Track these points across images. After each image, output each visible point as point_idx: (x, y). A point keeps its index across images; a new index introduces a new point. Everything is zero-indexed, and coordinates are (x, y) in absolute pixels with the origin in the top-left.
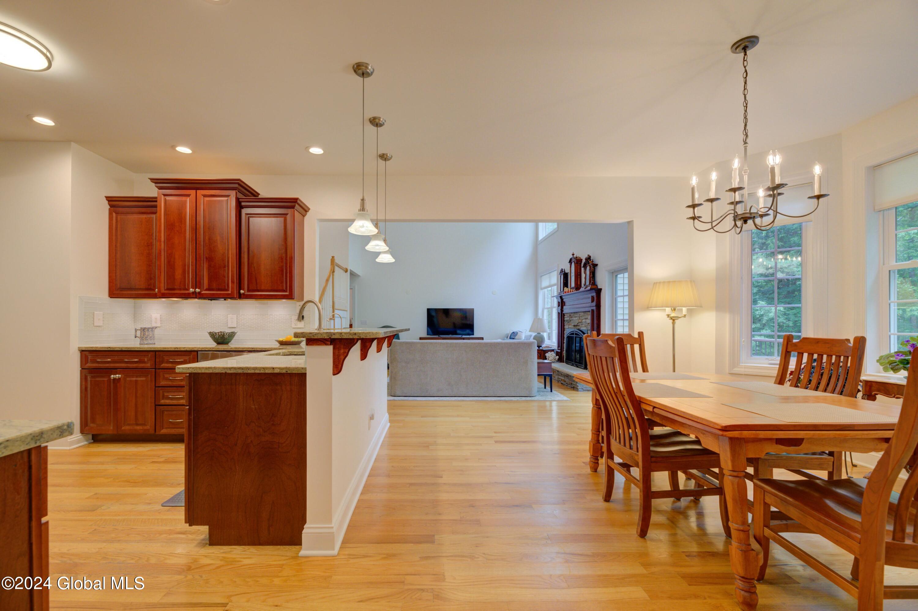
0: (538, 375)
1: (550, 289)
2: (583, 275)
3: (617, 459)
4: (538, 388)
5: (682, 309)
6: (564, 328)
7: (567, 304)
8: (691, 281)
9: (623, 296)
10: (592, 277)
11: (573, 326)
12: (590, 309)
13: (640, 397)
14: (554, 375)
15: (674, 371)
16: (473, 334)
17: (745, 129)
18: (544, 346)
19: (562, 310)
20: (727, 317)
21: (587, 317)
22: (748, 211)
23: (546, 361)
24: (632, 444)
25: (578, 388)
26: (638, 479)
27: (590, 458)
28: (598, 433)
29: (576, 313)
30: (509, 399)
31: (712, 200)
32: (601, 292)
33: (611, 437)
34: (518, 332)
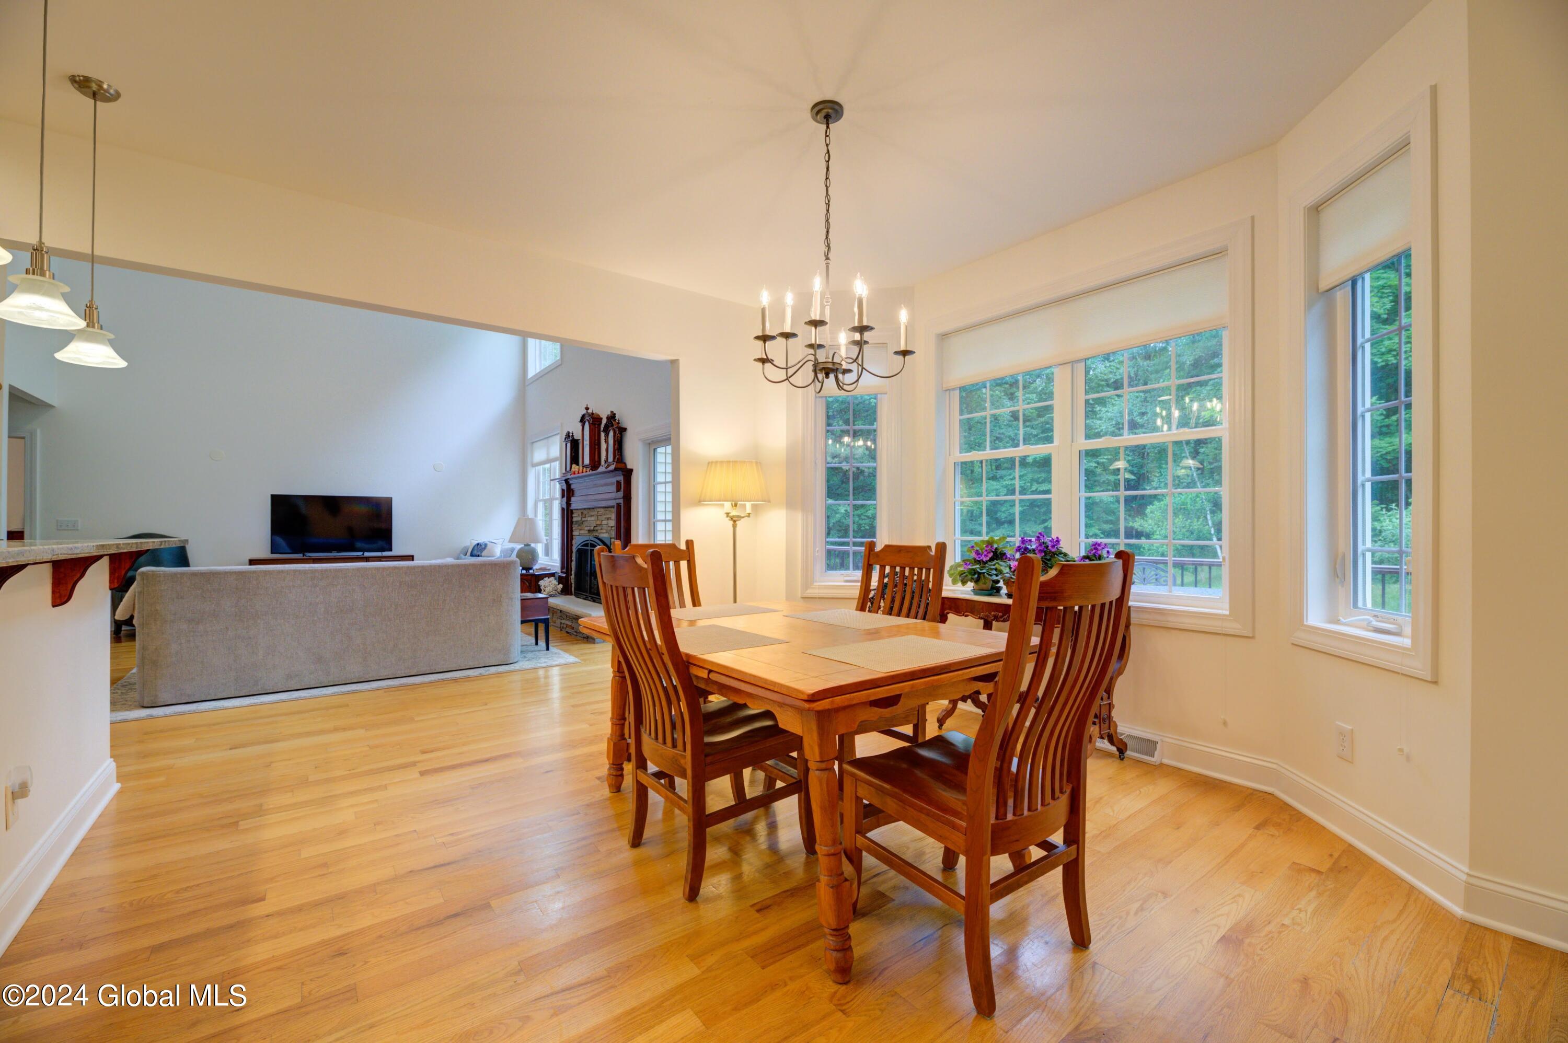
0: (523, 622)
1: (547, 466)
2: (603, 446)
3: (652, 768)
4: (522, 646)
5: (745, 505)
6: (572, 536)
7: (577, 493)
8: (757, 463)
9: (665, 483)
10: (618, 449)
11: (587, 532)
12: (614, 503)
13: (688, 655)
14: (554, 619)
15: (735, 602)
16: (391, 550)
17: (827, 238)
18: (536, 568)
19: (568, 504)
20: (799, 516)
21: (609, 516)
22: (830, 360)
23: (540, 595)
24: (675, 736)
26: (686, 798)
27: (609, 769)
28: (623, 721)
29: (592, 510)
30: (463, 675)
31: (787, 336)
32: (631, 474)
33: (643, 730)
34: (488, 543)
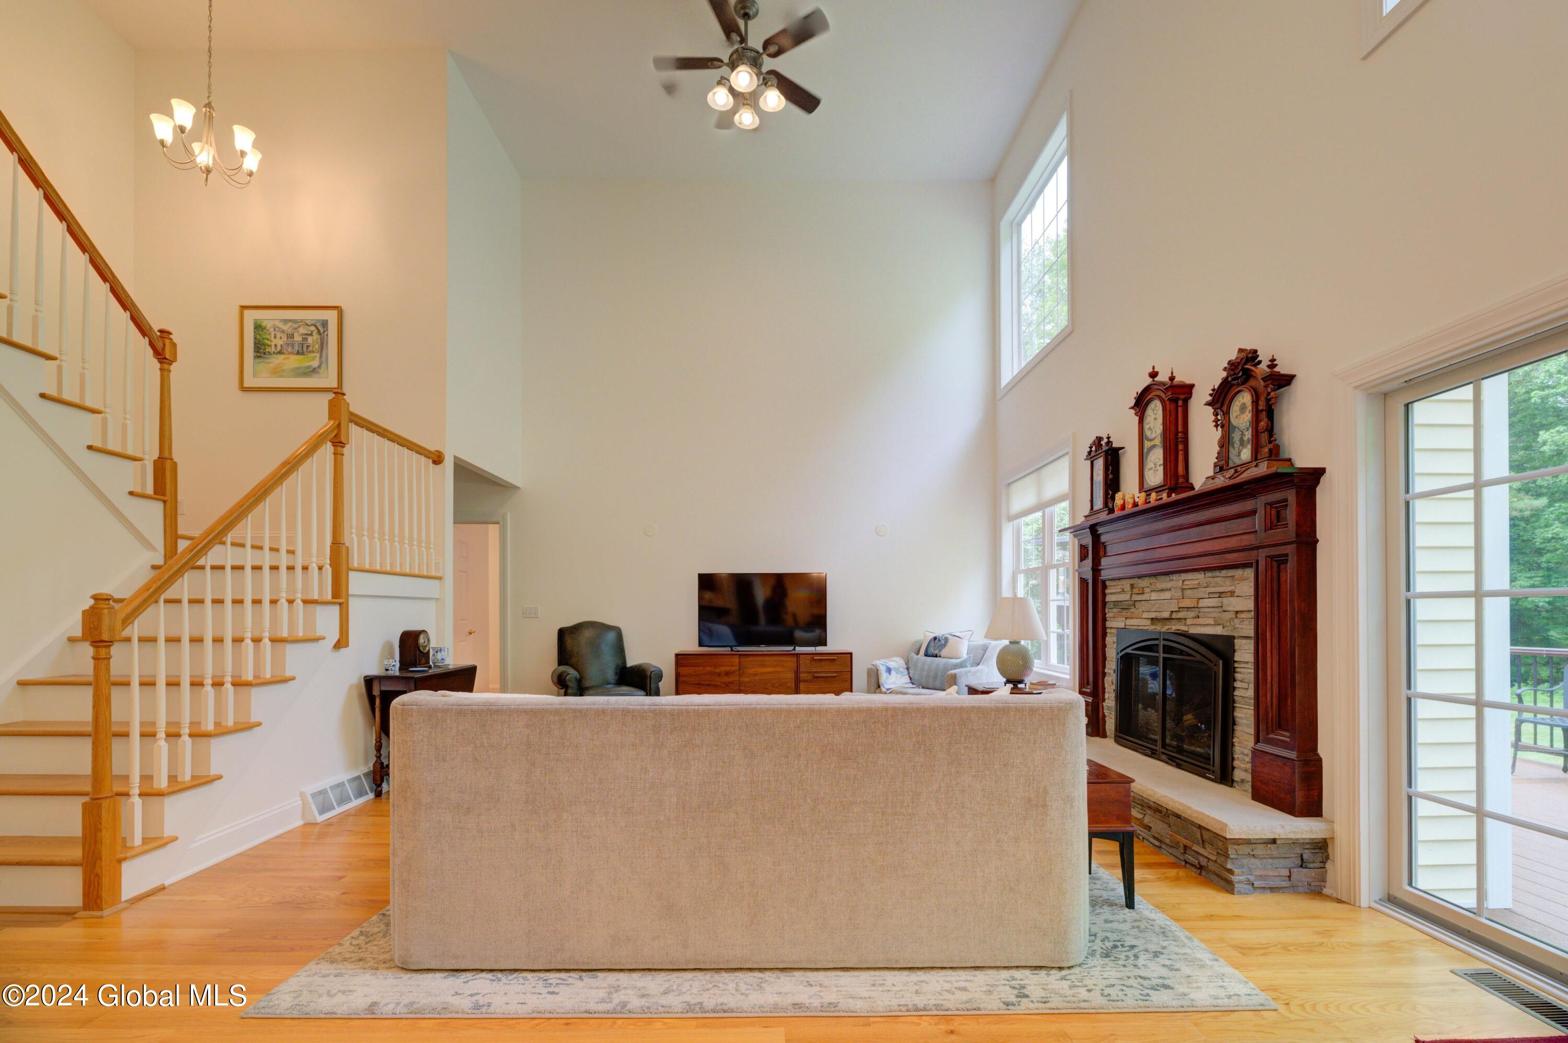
1: (1045, 511)
6: (1105, 628)
7: (1110, 550)
10: (1264, 431)
11: (1149, 622)
16: (825, 644)
19: (1095, 570)
25: (1235, 878)
32: (1317, 482)
34: (949, 637)
